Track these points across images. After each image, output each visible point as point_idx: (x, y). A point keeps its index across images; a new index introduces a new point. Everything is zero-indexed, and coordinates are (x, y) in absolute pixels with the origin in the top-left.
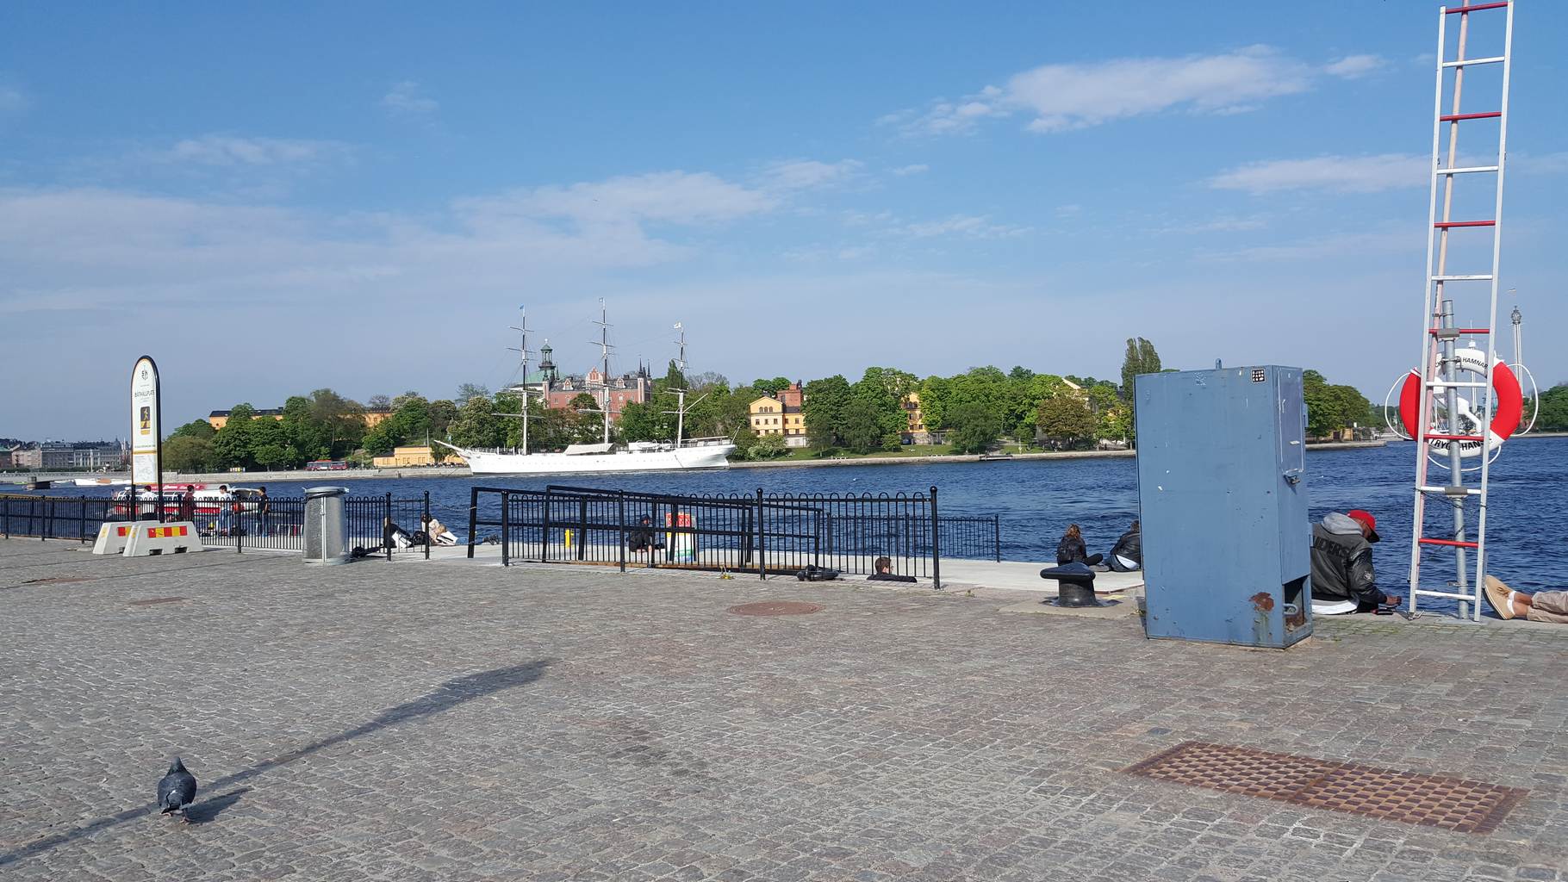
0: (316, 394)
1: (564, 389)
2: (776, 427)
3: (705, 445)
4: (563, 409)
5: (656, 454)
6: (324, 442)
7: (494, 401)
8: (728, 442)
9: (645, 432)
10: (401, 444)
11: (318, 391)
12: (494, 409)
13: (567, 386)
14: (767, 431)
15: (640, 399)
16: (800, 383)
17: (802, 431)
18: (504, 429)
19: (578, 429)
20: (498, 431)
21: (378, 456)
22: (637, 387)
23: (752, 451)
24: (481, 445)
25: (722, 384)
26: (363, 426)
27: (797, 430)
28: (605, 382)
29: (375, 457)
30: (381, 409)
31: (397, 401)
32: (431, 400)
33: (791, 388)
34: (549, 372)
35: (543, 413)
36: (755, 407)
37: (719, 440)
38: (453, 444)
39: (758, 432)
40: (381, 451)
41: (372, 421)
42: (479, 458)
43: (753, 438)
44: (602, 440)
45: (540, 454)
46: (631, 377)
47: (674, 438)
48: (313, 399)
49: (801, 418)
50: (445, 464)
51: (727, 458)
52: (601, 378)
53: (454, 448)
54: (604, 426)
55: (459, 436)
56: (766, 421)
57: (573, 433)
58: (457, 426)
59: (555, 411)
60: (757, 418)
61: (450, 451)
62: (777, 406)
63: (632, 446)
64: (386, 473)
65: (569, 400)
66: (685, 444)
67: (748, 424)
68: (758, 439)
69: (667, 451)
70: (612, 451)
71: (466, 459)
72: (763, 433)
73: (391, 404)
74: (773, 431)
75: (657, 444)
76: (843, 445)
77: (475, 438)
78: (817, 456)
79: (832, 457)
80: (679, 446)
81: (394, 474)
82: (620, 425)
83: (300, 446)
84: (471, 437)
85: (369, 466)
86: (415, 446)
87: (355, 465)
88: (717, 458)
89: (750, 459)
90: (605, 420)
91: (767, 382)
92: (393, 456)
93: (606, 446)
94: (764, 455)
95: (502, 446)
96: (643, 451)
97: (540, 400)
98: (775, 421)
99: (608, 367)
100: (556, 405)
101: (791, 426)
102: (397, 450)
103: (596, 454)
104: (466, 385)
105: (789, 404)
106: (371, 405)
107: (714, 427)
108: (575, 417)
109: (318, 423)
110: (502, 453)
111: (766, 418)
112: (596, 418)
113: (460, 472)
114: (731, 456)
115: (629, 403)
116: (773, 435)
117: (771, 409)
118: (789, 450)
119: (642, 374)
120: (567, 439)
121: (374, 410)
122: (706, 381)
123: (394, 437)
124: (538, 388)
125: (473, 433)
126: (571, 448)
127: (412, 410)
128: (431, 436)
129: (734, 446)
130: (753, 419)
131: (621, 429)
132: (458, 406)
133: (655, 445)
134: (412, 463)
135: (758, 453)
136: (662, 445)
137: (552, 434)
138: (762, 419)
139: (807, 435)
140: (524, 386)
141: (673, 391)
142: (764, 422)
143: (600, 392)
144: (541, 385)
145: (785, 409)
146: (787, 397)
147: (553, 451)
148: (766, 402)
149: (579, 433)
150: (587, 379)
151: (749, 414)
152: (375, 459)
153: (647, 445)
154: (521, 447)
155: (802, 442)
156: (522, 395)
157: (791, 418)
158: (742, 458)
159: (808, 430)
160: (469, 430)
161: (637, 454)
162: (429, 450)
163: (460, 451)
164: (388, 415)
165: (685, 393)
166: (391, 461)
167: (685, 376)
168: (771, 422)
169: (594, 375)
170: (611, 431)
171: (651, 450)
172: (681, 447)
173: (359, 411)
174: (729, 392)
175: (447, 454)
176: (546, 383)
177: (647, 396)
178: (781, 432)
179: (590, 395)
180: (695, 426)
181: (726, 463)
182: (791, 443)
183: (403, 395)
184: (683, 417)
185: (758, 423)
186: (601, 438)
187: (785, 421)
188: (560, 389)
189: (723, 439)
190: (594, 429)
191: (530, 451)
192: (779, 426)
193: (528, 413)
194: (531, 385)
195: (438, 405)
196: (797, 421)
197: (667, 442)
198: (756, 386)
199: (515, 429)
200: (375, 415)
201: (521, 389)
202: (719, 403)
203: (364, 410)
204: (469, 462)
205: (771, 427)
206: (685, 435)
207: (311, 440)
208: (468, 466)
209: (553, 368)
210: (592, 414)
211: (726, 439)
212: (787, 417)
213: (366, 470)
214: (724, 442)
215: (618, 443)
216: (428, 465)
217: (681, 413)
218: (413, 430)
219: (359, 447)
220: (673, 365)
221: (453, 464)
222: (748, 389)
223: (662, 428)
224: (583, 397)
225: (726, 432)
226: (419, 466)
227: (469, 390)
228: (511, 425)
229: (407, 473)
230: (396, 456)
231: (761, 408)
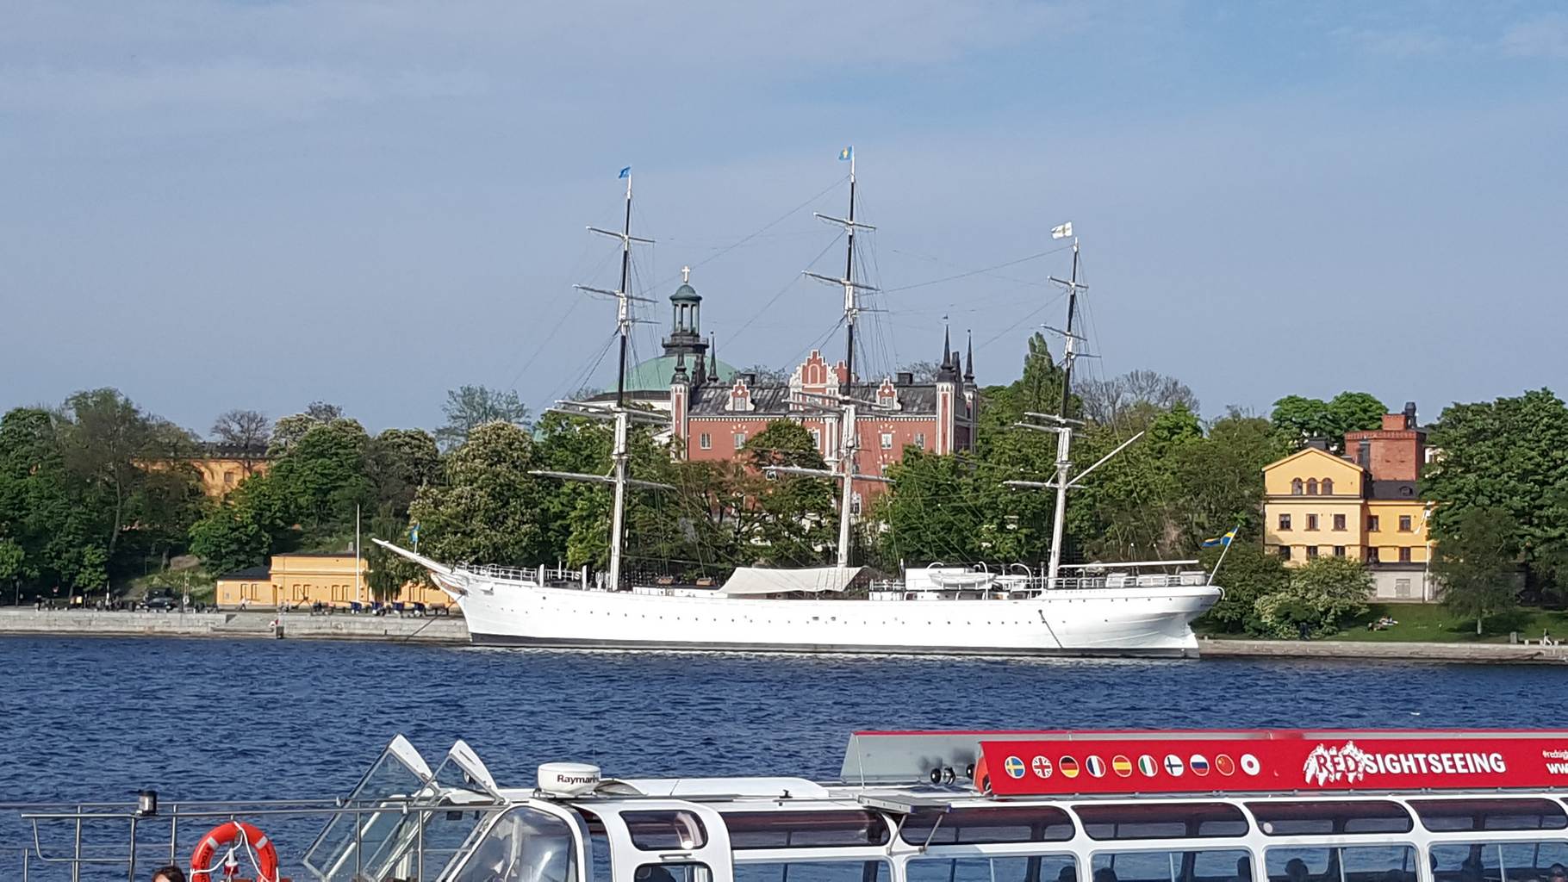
0: (80, 402)
1: (729, 407)
2: (1340, 539)
3: (1128, 585)
4: (725, 463)
5: (986, 604)
6: (92, 531)
7: (539, 437)
8: (1198, 577)
9: (954, 539)
10: (289, 545)
11: (84, 395)
12: (537, 460)
13: (739, 401)
14: (1312, 550)
15: (942, 444)
16: (1409, 414)
17: (1423, 555)
18: (561, 515)
19: (762, 521)
20: (545, 520)
21: (228, 575)
22: (934, 407)
23: (1266, 608)
24: (501, 559)
25: (1180, 409)
26: (195, 493)
27: (1405, 552)
28: (846, 388)
29: (222, 577)
30: (243, 449)
31: (286, 427)
32: (374, 429)
33: (1388, 424)
34: (690, 361)
35: (669, 475)
36: (1278, 478)
37: (1171, 570)
38: (423, 552)
39: (1285, 552)
40: (238, 563)
41: (219, 480)
42: (490, 592)
43: (1273, 570)
44: (829, 558)
45: (654, 591)
46: (916, 380)
47: (1037, 561)
48: (72, 415)
49: (1420, 514)
50: (400, 607)
51: (1195, 626)
52: (833, 379)
53: (425, 561)
54: (838, 517)
55: (440, 531)
56: (1312, 522)
57: (750, 535)
58: (437, 504)
59: (702, 466)
60: (1285, 509)
61: (415, 573)
62: (1347, 477)
63: (916, 577)
64: (244, 624)
65: (742, 439)
66: (1069, 579)
67: (1254, 528)
68: (1287, 572)
69: (1017, 596)
70: (857, 590)
71: (455, 596)
72: (1299, 558)
73: (269, 434)
74: (1330, 552)
75: (987, 575)
76: (1549, 602)
77: (485, 537)
78: (1467, 632)
79: (1514, 636)
80: (1052, 584)
81: (265, 627)
82: (881, 516)
83: (31, 540)
84: (469, 535)
85: (204, 603)
86: (326, 555)
87: (169, 599)
88: (1164, 622)
89: (1262, 632)
90: (839, 498)
91: (1316, 406)
92: (267, 577)
93: (840, 574)
94: (1306, 625)
95: (552, 565)
96: (948, 593)
97: (663, 439)
98: (1340, 522)
99: (857, 347)
100: (704, 452)
101: (1388, 539)
102: (278, 563)
103: (811, 596)
104: (468, 392)
105: (1381, 472)
106: (218, 438)
107: (1158, 532)
108: (756, 489)
109: (78, 482)
110: (553, 582)
111: (1313, 509)
112: (819, 494)
113: (440, 629)
114: (1205, 620)
115: (912, 455)
116: (1329, 562)
117: (1328, 484)
118: (1379, 610)
119: (950, 370)
120: (732, 551)
121: (226, 451)
122: (1128, 397)
123: (272, 528)
124: (659, 405)
125: (476, 524)
126: (743, 578)
127: (321, 455)
128: (366, 529)
129: (1214, 590)
130: (1272, 513)
131: (883, 527)
132: (442, 447)
133: (983, 579)
134: (315, 596)
135: (1284, 615)
136: (1003, 579)
137: (691, 535)
138: (1299, 513)
139: (1436, 567)
140: (620, 397)
141: (1038, 421)
142: (1304, 523)
143: (830, 420)
144: (665, 396)
145: (1370, 489)
146: (1377, 450)
147: (692, 584)
148: (1314, 463)
149: (766, 537)
150: (795, 382)
151: (1261, 496)
152: (220, 583)
153: (958, 576)
154: (605, 567)
155: (1420, 587)
156: (612, 422)
157: (1388, 513)
158: (1234, 628)
159: (1437, 551)
160: (468, 514)
161: (929, 604)
162: (359, 566)
163: (442, 572)
164: (262, 466)
165: (1077, 428)
166: (262, 592)
167: (1077, 378)
168: (1326, 522)
169: (814, 368)
170: (855, 534)
171: (970, 592)
172: (1059, 586)
173: (185, 451)
174: (1197, 430)
175: (405, 579)
176: (680, 390)
177: (962, 435)
178: (1354, 554)
179: (803, 429)
180: (1100, 526)
181: (1189, 641)
182: (1386, 587)
183: (303, 411)
184: (1067, 499)
185: (1285, 525)
186: (826, 550)
187: (1370, 523)
188: (719, 406)
189: (1184, 568)
190: (807, 524)
191: (626, 584)
192: (1351, 537)
193: (628, 472)
194: (640, 395)
195: (392, 441)
196: (1405, 525)
197: (1016, 571)
198: (1280, 418)
199: (592, 516)
200: (228, 465)
201: (613, 405)
202: (1170, 461)
203: (200, 450)
204: (461, 603)
205: (1326, 539)
206: (1070, 554)
207: (59, 527)
208: (459, 615)
209: (700, 349)
210: (804, 480)
211: (1192, 568)
212: (1374, 511)
213: (193, 615)
214: (1186, 577)
215: (875, 566)
216: (356, 606)
217: (1062, 487)
218: (324, 511)
219: (179, 550)
220: (1038, 347)
221: (420, 607)
222: (1257, 425)
223: (1002, 527)
224: (778, 431)
225: (1193, 548)
226: (333, 610)
227: (474, 402)
228: (579, 504)
229: (300, 627)
230: (275, 580)
231: (1297, 482)
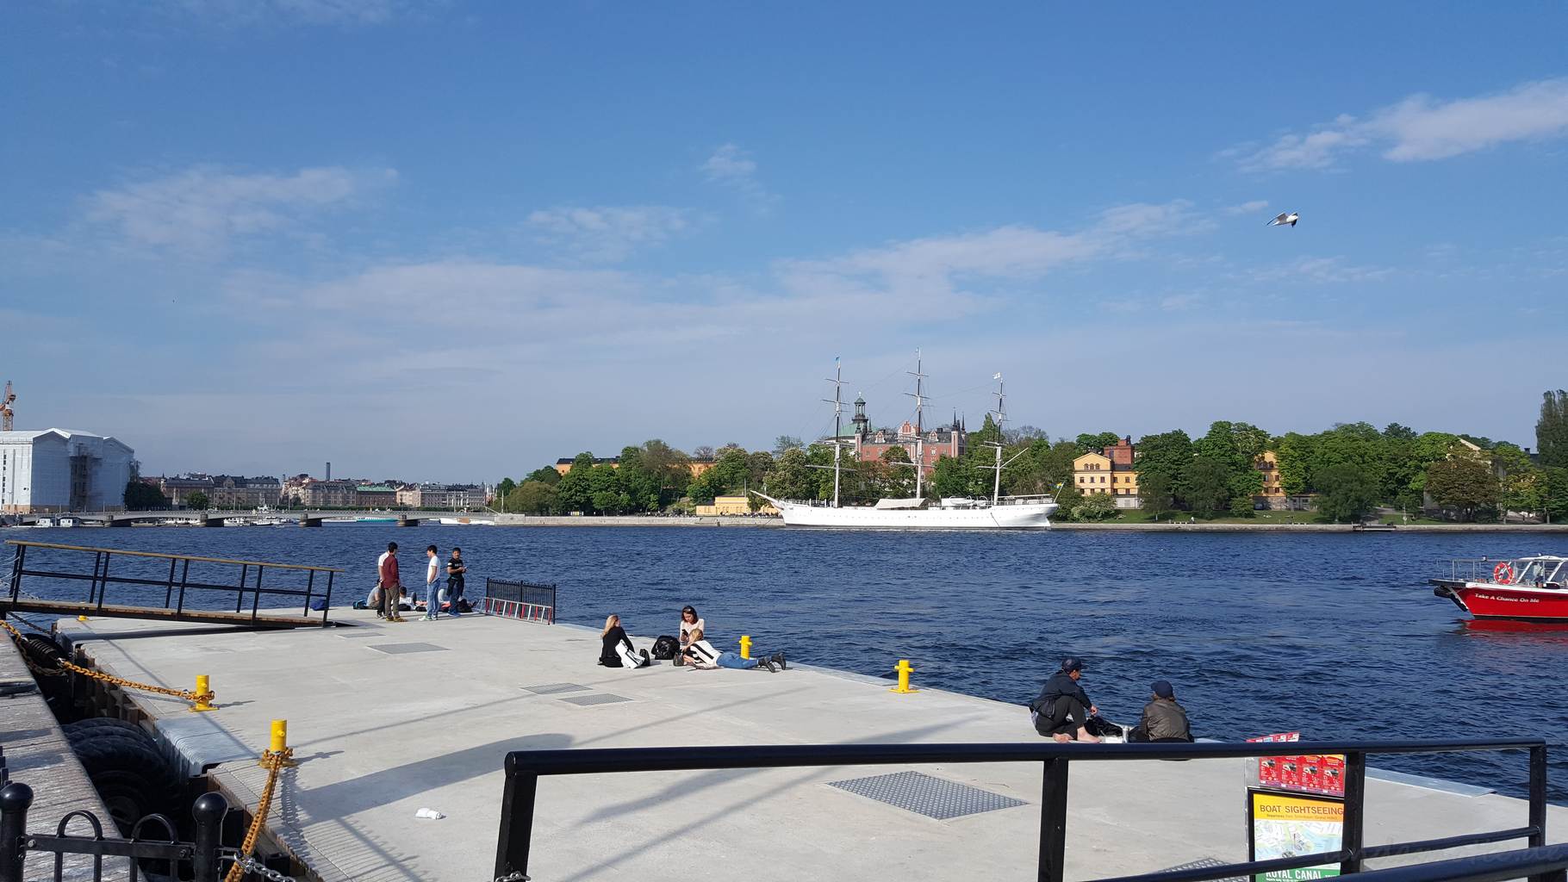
0: (649, 444)
1: (876, 442)
2: (1103, 486)
3: (1023, 504)
4: (875, 462)
5: (971, 511)
6: (654, 490)
7: (808, 454)
8: (1050, 500)
9: (959, 488)
10: (721, 493)
11: (650, 442)
12: (808, 461)
13: (880, 439)
14: (1093, 490)
15: (954, 454)
16: (1128, 439)
17: (1135, 491)
18: (817, 481)
19: (889, 482)
20: (811, 483)
21: (700, 504)
22: (950, 440)
23: (1076, 511)
24: (795, 497)
25: (1041, 439)
26: (688, 475)
27: (1128, 490)
28: (919, 434)
29: (698, 505)
30: (705, 459)
31: (720, 452)
32: (750, 452)
33: (1120, 443)
34: (862, 425)
35: (855, 466)
36: (1079, 463)
37: (1040, 498)
38: (768, 495)
39: (1082, 491)
40: (704, 500)
41: (697, 470)
42: (792, 509)
43: (1078, 497)
44: (913, 495)
45: (850, 508)
46: (944, 430)
47: (990, 495)
48: (646, 448)
49: (1133, 476)
50: (760, 514)
51: (1049, 518)
52: (914, 431)
53: (769, 498)
54: (916, 480)
55: (774, 487)
56: (1092, 479)
57: (885, 487)
58: (773, 477)
59: (867, 463)
60: (1082, 475)
61: (765, 502)
62: (1105, 463)
63: (945, 502)
64: (707, 522)
65: (880, 453)
66: (1001, 502)
67: (1070, 482)
68: (1083, 498)
69: (983, 508)
70: (924, 507)
71: (779, 510)
72: (1088, 493)
73: (714, 454)
74: (1100, 490)
75: (971, 501)
76: (1184, 508)
77: (790, 489)
78: (1152, 520)
79: (1170, 521)
80: (995, 503)
81: (713, 522)
82: (932, 479)
83: (632, 493)
84: (785, 488)
85: (692, 514)
86: (734, 496)
87: (679, 513)
88: (1037, 517)
89: (1074, 520)
90: (917, 473)
91: (1093, 437)
92: (714, 505)
93: (918, 501)
94: (1090, 517)
95: (814, 499)
96: (957, 507)
97: (852, 453)
98: (1103, 479)
99: (922, 420)
100: (867, 458)
101: (1121, 486)
102: (717, 499)
103: (907, 509)
104: (783, 438)
105: (1118, 461)
106: (696, 456)
107: (1035, 484)
108: (887, 471)
109: (650, 472)
110: (814, 505)
111: (1092, 475)
112: (909, 472)
113: (775, 522)
114: (1053, 516)
115: (943, 458)
116: (1099, 494)
117: (1098, 466)
118: (1118, 512)
119: (956, 427)
120: (878, 493)
121: (699, 460)
122: (1023, 435)
123: (714, 487)
124: (851, 441)
125: (787, 485)
126: (882, 502)
127: (732, 461)
128: (748, 487)
129: (1056, 505)
130: (1077, 477)
131: (933, 484)
132: (774, 457)
133: (970, 502)
134: (731, 512)
135: (1083, 514)
136: (977, 502)
137: (863, 488)
138: (1087, 477)
139: (1139, 496)
140: (837, 438)
141: (988, 444)
142: (1089, 480)
143: (913, 445)
144: (854, 438)
145: (1114, 467)
146: (1116, 453)
147: (864, 505)
148: (1092, 458)
149: (890, 488)
150: (900, 432)
151: (1073, 471)
152: (697, 507)
153: (961, 501)
154: (833, 499)
155: (1134, 503)
156: (834, 448)
157: (1121, 476)
158: (1064, 519)
159: (1140, 490)
160: (783, 482)
161: (950, 511)
162: (746, 500)
163: (775, 502)
164: (711, 465)
165: (1003, 447)
166: (712, 510)
167: (1004, 428)
168: (1097, 480)
169: (907, 427)
170: (923, 486)
171: (966, 507)
172: (998, 504)
173: (685, 461)
174: (1048, 447)
175: (762, 505)
176: (858, 436)
177: (961, 450)
178: (1108, 491)
179: (903, 449)
180: (1013, 482)
181: (1047, 524)
182: (1121, 503)
183: (725, 445)
184: (1000, 473)
185: (1082, 481)
186: (912, 492)
187: (1114, 480)
188: (872, 441)
189: (1044, 497)
190: (905, 483)
191: (841, 505)
192: (1107, 485)
193: (840, 465)
194: (844, 438)
195: (756, 456)
196: (1127, 480)
197: (982, 499)
198: (1079, 441)
199: (828, 481)
200: (700, 465)
201: (834, 441)
202: (1038, 458)
203: (690, 460)
204: (782, 513)
205: (1098, 486)
206: (1002, 493)
207: (642, 488)
208: (781, 517)
209: (866, 421)
210: (904, 467)
211: (1047, 497)
212: (1115, 476)
213: (688, 518)
214: (1045, 500)
215: (931, 498)
216: (745, 514)
217: (998, 468)
218: (733, 481)
219: (683, 495)
220: (988, 418)
221: (767, 514)
222: (1071, 444)
223: (976, 482)
224: (894, 450)
225: (1048, 490)
226: (737, 516)
227: (785, 442)
228: (823, 477)
229: (725, 522)
230: (716, 505)
231: (1086, 465)
